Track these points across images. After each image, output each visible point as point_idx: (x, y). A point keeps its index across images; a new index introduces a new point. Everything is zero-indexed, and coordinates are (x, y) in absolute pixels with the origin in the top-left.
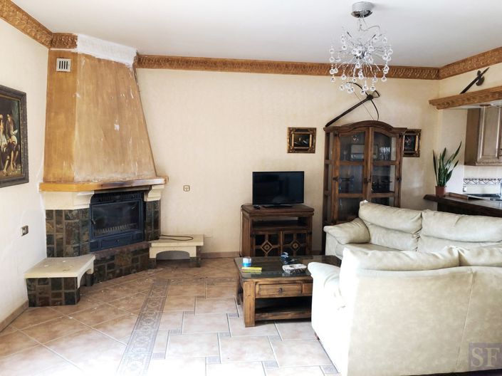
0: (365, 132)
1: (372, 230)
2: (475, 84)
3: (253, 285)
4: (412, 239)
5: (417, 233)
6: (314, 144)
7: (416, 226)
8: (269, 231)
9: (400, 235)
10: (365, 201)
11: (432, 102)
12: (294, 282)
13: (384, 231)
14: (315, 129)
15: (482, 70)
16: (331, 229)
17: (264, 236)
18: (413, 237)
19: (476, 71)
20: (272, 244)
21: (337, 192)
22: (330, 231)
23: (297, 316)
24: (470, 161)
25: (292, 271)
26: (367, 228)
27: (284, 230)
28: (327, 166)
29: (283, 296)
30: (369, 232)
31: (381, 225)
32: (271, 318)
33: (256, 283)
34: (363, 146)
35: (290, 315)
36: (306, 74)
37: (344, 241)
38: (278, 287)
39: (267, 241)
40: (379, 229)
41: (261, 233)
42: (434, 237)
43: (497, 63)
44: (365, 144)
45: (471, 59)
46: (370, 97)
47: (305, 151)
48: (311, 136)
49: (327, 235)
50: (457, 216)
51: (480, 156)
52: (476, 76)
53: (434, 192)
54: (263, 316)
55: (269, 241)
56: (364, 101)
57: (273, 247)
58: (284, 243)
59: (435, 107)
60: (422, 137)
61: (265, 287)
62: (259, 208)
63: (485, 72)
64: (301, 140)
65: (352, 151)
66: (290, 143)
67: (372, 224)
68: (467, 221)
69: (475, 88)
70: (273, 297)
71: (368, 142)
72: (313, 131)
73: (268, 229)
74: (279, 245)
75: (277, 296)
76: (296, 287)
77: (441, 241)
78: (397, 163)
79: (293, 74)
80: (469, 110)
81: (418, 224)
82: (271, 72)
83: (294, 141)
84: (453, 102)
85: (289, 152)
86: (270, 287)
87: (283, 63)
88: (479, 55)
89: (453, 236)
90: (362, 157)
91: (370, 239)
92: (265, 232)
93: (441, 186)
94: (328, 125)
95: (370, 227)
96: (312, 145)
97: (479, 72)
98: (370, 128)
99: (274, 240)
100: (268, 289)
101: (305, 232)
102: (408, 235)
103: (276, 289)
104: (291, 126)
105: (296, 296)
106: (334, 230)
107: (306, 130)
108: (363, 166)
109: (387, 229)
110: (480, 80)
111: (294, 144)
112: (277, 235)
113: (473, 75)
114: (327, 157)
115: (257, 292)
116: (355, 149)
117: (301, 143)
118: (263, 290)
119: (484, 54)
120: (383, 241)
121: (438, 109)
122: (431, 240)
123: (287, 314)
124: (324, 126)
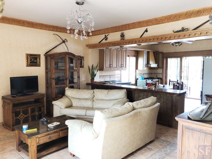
0: (64, 57)
1: (72, 100)
2: (104, 40)
3: (35, 139)
4: (91, 102)
5: (92, 99)
6: (39, 62)
7: (92, 96)
8: (22, 108)
9: (85, 101)
10: (67, 88)
11: (87, 46)
12: (56, 132)
13: (78, 100)
14: (40, 55)
15: (107, 35)
16: (56, 102)
17: (20, 111)
18: (91, 101)
19: (104, 35)
20: (25, 115)
21: (54, 85)
22: (56, 104)
23: (58, 148)
24: (101, 69)
25: (54, 127)
26: (70, 99)
27: (30, 107)
28: (47, 73)
29: (51, 140)
30: (71, 101)
31: (77, 98)
32: (45, 154)
33: (37, 137)
34: (64, 63)
35: (54, 149)
36: (34, 28)
37: (63, 107)
38: (48, 136)
39: (22, 114)
40: (76, 99)
41: (18, 110)
42: (100, 100)
43: (112, 32)
44: (65, 62)
45: (102, 30)
46: (64, 42)
47: (36, 66)
48: (38, 58)
49: (54, 105)
50: (107, 91)
51: (105, 67)
52: (104, 37)
53: (90, 82)
54: (41, 154)
55: (23, 113)
56: (62, 43)
57: (25, 116)
58: (31, 113)
59: (88, 48)
60: (84, 60)
61: (42, 138)
62: (15, 97)
63: (108, 35)
64: (33, 60)
65: (59, 66)
66: (28, 61)
67: (72, 98)
68: (111, 92)
69: (104, 41)
70: (46, 142)
71: (66, 61)
72: (39, 55)
73: (21, 107)
74: (28, 115)
75: (48, 142)
76: (57, 134)
77: (102, 101)
78: (78, 70)
79: (27, 27)
80: (99, 50)
81: (93, 95)
82: (15, 25)
83: (30, 61)
84: (96, 46)
85: (27, 66)
86: (44, 137)
87: (21, 20)
88: (106, 29)
89: (108, 98)
90: (64, 68)
91: (72, 105)
92: (20, 109)
93: (93, 79)
94: (46, 53)
95: (71, 99)
96: (39, 63)
97: (105, 35)
98: (67, 55)
99: (25, 112)
100: (43, 139)
101: (41, 106)
102: (89, 100)
103: (47, 138)
104: (27, 53)
105: (57, 138)
106: (58, 103)
107: (36, 55)
108: (65, 73)
109: (79, 99)
110: (106, 38)
111: (30, 63)
112: (27, 110)
113: (103, 36)
114: (47, 68)
115: (37, 142)
116: (60, 64)
117: (33, 61)
118: (41, 140)
119: (107, 29)
120: (78, 104)
121: (89, 48)
122: (99, 101)
123: (53, 149)
124: (44, 54)
